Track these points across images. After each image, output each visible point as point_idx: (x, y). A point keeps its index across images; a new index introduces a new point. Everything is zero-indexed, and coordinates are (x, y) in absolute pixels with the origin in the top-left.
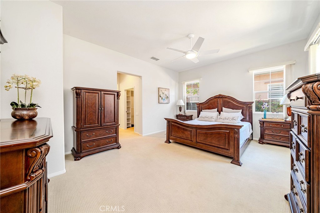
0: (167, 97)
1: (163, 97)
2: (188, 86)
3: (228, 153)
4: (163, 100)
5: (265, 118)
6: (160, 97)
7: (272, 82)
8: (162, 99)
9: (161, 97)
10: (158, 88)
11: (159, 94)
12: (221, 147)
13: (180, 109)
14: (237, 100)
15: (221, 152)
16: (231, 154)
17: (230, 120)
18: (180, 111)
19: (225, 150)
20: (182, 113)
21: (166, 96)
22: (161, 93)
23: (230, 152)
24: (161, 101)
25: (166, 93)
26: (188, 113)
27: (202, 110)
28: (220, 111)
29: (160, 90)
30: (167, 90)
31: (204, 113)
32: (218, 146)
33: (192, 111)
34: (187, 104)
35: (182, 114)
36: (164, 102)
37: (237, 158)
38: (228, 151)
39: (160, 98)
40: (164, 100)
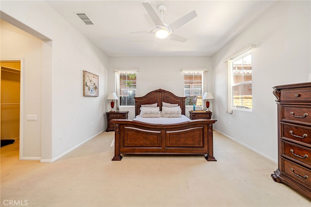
0: (96, 88)
1: (90, 87)
2: (123, 77)
3: (203, 151)
4: (90, 91)
5: (194, 110)
6: (85, 86)
7: (195, 83)
8: (89, 89)
9: (87, 86)
10: (83, 71)
11: (84, 81)
12: (196, 146)
13: (112, 104)
14: (175, 96)
15: (196, 152)
16: (205, 151)
17: (176, 114)
18: (112, 107)
19: (199, 149)
20: (114, 110)
21: (94, 86)
22: (87, 80)
23: (204, 150)
24: (88, 93)
25: (94, 80)
26: (123, 109)
27: (141, 105)
28: (160, 107)
29: (87, 74)
30: (95, 76)
31: (144, 109)
32: (193, 146)
33: (126, 106)
34: (121, 98)
35: (115, 112)
36: (92, 95)
37: (212, 154)
38: (202, 149)
39: (86, 88)
40: (92, 91)
